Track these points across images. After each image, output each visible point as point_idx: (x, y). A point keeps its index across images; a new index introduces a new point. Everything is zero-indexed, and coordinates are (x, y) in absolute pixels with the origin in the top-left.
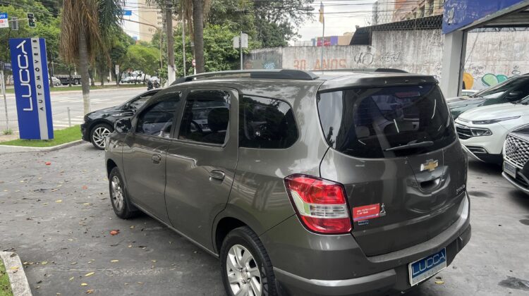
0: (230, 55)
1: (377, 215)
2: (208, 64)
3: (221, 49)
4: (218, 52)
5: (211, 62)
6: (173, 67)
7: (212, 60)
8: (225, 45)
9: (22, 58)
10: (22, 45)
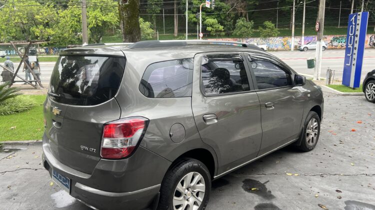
9: (352, 27)
10: (353, 18)
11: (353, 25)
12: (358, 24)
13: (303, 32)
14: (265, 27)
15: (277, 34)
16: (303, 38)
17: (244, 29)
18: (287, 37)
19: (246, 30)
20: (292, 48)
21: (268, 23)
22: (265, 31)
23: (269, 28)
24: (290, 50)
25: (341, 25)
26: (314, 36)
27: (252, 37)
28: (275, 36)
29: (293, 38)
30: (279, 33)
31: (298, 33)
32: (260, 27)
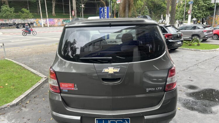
0: (211, 7)
1: (73, 89)
2: (197, 13)
3: (205, 4)
4: (203, 6)
5: (198, 11)
6: (168, 15)
7: (199, 10)
8: (208, 2)
9: (102, 14)
10: (102, 10)
11: (102, 13)
12: (105, 13)
13: (47, 16)
14: (23, 12)
15: (31, 17)
16: (48, 19)
17: (8, 13)
18: (38, 19)
19: (10, 13)
20: (43, 26)
21: (25, 10)
22: (24, 14)
23: (26, 13)
24: (41, 27)
25: (65, 13)
26: (53, 19)
27: (14, 18)
28: (30, 18)
29: (42, 19)
30: (33, 16)
31: (44, 17)
32: (19, 12)
